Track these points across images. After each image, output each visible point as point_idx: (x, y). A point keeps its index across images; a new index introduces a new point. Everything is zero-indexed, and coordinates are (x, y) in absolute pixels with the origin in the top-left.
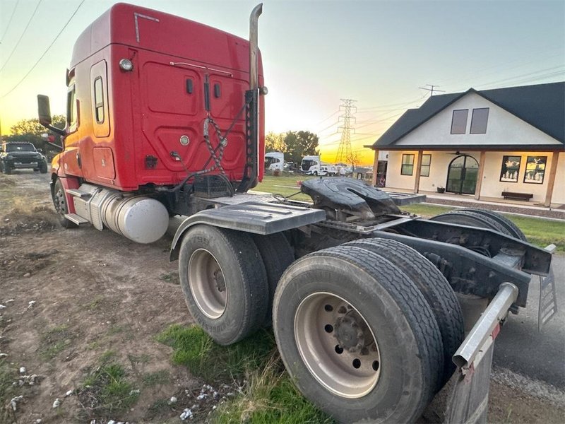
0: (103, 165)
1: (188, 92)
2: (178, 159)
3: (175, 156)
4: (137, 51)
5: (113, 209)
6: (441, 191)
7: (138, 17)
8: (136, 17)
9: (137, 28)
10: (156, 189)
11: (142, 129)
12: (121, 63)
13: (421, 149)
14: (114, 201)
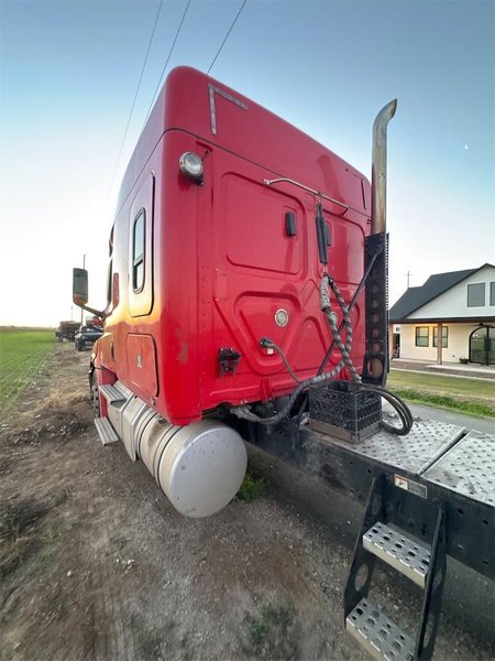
0: (140, 366)
1: (289, 234)
2: (270, 352)
3: (266, 347)
4: (211, 150)
5: (151, 441)
6: (464, 362)
7: (215, 93)
8: (211, 92)
9: (213, 116)
10: (232, 411)
11: (214, 298)
12: (181, 160)
13: (440, 321)
14: (154, 421)
